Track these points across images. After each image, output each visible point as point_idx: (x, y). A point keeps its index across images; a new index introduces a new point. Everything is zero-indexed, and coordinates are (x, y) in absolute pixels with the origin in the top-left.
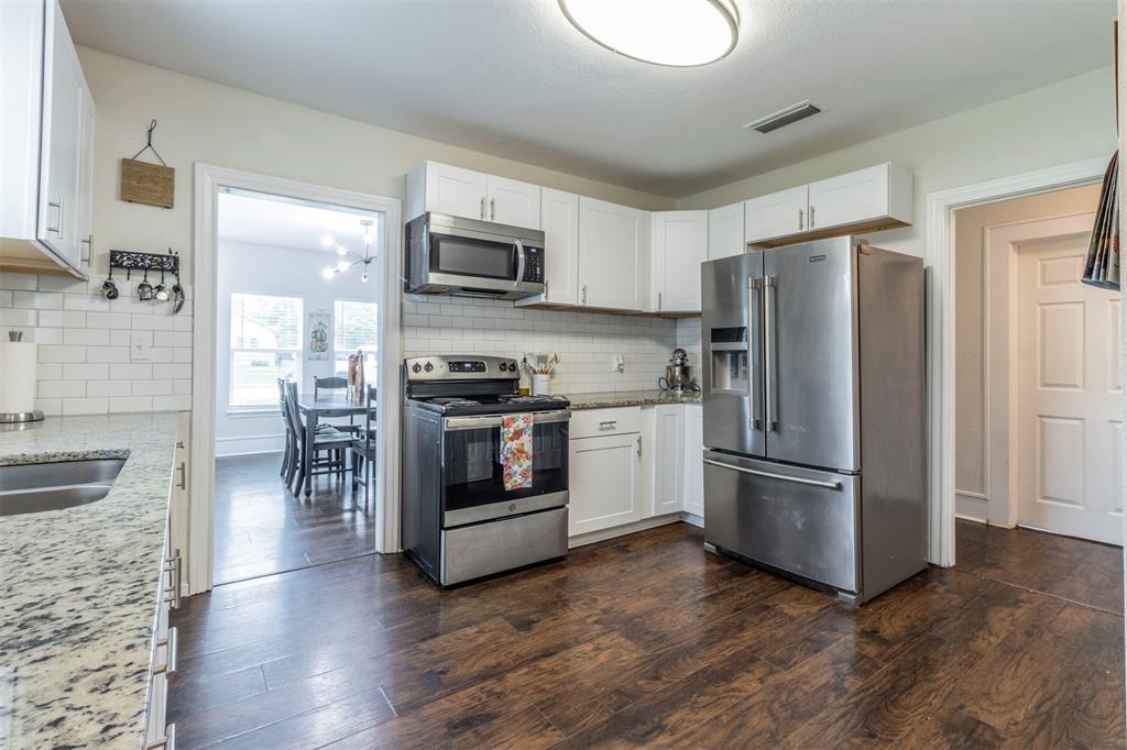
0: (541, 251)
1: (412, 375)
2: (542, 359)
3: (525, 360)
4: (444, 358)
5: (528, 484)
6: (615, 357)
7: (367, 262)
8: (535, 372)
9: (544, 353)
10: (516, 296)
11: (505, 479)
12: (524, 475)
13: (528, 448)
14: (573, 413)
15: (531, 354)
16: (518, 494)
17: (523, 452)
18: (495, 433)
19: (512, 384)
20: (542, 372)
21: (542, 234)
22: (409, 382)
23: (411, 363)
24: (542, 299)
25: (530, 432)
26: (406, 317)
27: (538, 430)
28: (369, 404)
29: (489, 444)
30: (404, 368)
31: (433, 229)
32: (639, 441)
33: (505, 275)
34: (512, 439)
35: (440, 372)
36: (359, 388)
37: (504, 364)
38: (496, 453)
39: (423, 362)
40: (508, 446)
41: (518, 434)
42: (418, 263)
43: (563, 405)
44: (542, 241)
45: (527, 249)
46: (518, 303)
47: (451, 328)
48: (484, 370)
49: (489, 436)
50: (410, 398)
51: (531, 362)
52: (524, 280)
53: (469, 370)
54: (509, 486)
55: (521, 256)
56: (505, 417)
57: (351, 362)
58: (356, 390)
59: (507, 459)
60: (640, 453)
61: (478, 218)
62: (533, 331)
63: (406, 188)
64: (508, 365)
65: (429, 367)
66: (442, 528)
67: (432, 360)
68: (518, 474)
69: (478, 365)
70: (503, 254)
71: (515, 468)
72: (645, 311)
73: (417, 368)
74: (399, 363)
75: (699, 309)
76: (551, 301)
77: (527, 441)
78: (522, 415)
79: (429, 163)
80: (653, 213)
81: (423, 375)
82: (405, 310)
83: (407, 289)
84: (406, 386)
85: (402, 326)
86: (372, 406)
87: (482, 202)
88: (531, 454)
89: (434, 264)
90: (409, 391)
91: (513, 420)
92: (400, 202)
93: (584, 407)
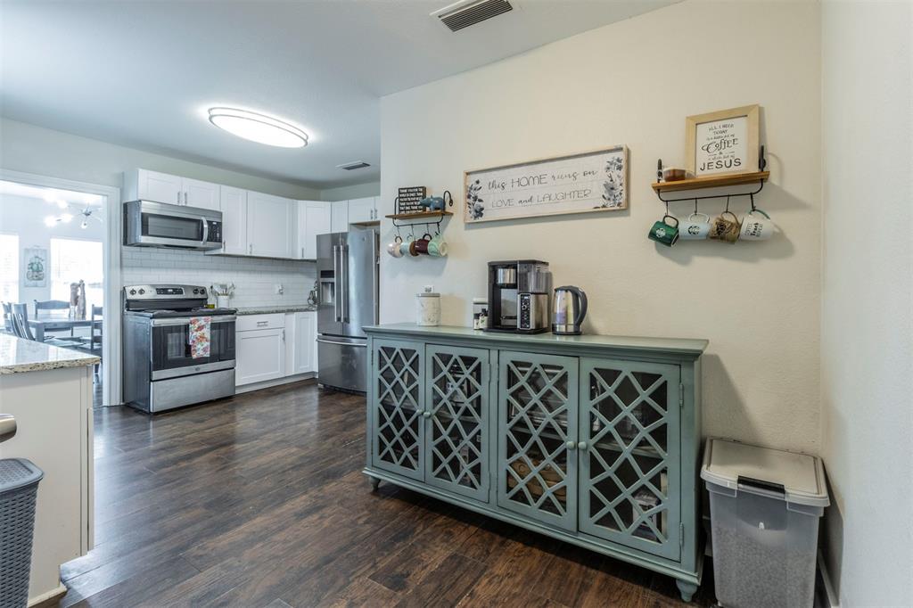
0: (220, 224)
1: (130, 297)
2: (223, 286)
3: (212, 287)
4: (153, 286)
5: (207, 355)
6: (276, 286)
7: (88, 215)
8: (219, 295)
9: (225, 283)
10: (205, 250)
11: (193, 353)
12: (204, 350)
13: (208, 336)
14: (238, 317)
15: (216, 284)
16: (202, 361)
17: (203, 338)
18: (187, 328)
19: (202, 302)
20: (223, 295)
21: (221, 214)
22: (127, 300)
23: (128, 289)
24: (221, 251)
25: (209, 327)
26: (124, 261)
27: (214, 326)
28: (93, 318)
29: (182, 334)
30: (123, 292)
31: (143, 210)
32: (284, 332)
33: (195, 237)
34: (197, 331)
35: (150, 294)
36: (82, 308)
37: (196, 290)
38: (187, 339)
39: (137, 288)
40: (193, 335)
41: (201, 328)
42: (133, 227)
43: (233, 312)
44: (221, 218)
45: (210, 223)
46: (207, 253)
47: (158, 267)
48: (181, 293)
49: (183, 329)
50: (128, 310)
51: (216, 289)
52: (208, 240)
53: (172, 293)
54: (194, 356)
55: (206, 226)
56: (192, 319)
57: (72, 289)
58: (79, 309)
59: (193, 342)
60: (284, 339)
61: (176, 203)
62: (218, 270)
63: (123, 181)
64: (199, 290)
65: (142, 292)
66: (151, 381)
67: (143, 287)
68: (201, 349)
69: (177, 291)
70: (194, 225)
71: (199, 346)
72: (294, 258)
73: (133, 292)
74: (119, 290)
75: (316, 258)
76: (227, 253)
77: (207, 332)
78: (203, 318)
79: (140, 170)
80: (299, 201)
81: (137, 296)
82: (124, 256)
83: (125, 243)
84: (125, 303)
85: (121, 266)
86: (95, 319)
87: (179, 194)
88: (209, 338)
89: (145, 232)
90: (128, 307)
91: (198, 321)
92: (119, 189)
93: (246, 314)
